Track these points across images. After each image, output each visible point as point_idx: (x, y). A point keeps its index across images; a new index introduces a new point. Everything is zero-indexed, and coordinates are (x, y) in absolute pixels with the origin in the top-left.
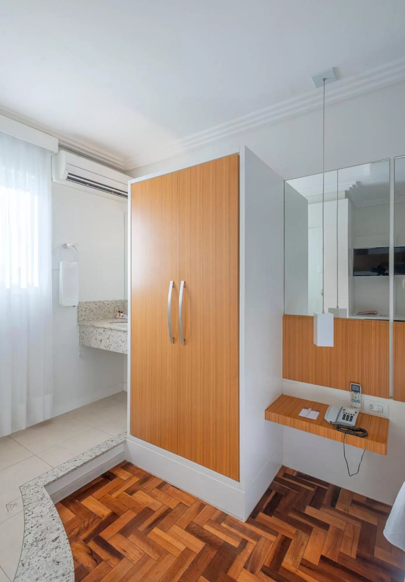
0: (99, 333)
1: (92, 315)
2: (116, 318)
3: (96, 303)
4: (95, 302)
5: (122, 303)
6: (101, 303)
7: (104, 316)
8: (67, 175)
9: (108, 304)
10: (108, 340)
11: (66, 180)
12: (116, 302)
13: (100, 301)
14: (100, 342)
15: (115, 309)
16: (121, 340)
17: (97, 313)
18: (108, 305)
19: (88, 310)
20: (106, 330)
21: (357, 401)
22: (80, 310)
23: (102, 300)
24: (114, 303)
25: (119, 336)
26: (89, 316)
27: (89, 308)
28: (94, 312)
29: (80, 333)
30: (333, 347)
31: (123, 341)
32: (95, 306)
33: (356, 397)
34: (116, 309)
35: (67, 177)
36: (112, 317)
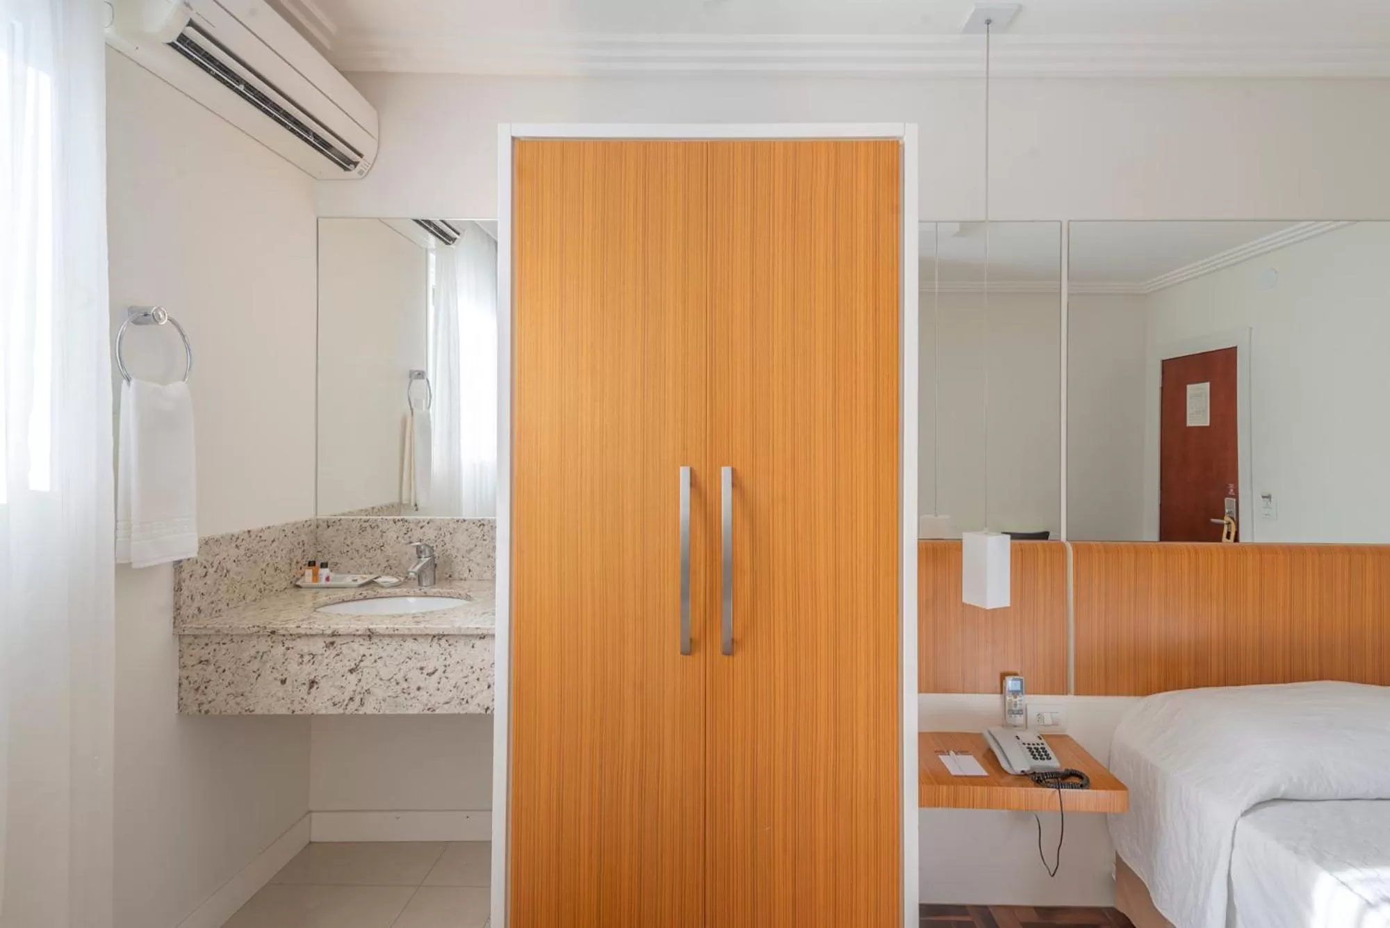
0: (302, 656)
1: (223, 588)
2: (298, 587)
3: (239, 542)
4: (234, 539)
5: (311, 532)
6: (253, 537)
7: (262, 586)
8: (179, 27)
9: (273, 541)
10: (353, 678)
11: (172, 45)
12: (296, 528)
13: (249, 532)
14: (306, 688)
15: (292, 556)
16: (422, 669)
17: (239, 578)
18: (275, 544)
19: (211, 571)
20: (338, 641)
21: (1018, 711)
22: (185, 575)
23: (255, 526)
24: (289, 534)
25: (412, 654)
26: (216, 593)
27: (216, 564)
28: (231, 574)
29: (183, 667)
30: (1010, 607)
31: (431, 671)
32: (233, 552)
33: (1016, 705)
34: (295, 556)
35: (177, 35)
36: (285, 584)
